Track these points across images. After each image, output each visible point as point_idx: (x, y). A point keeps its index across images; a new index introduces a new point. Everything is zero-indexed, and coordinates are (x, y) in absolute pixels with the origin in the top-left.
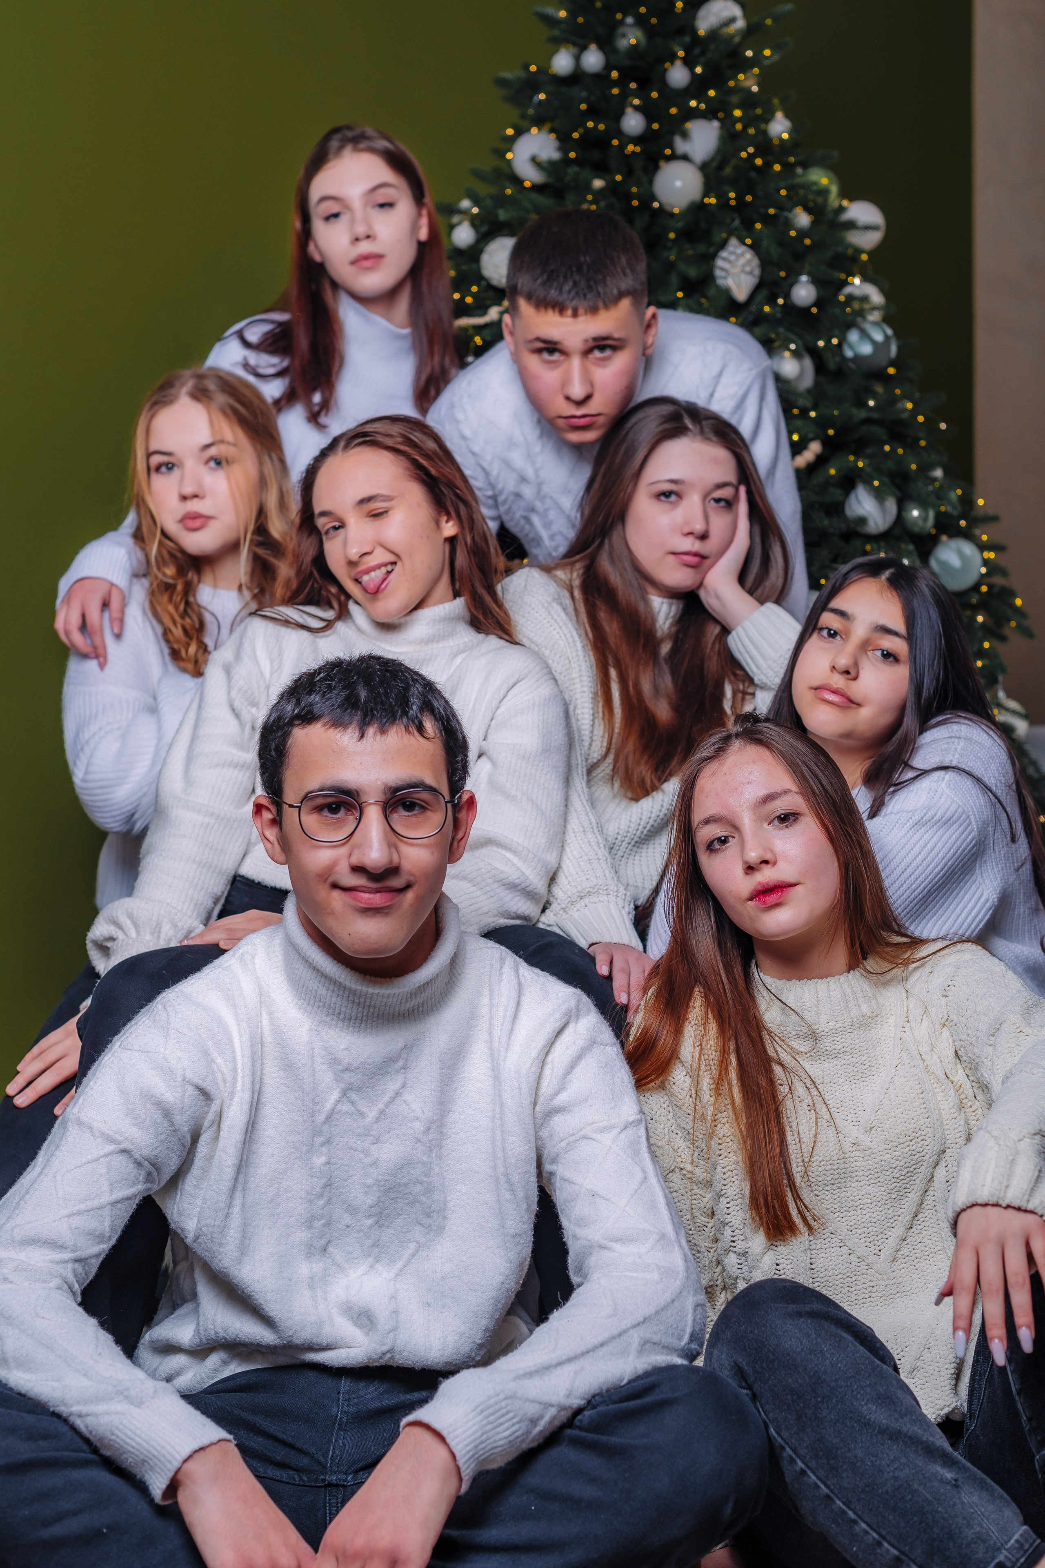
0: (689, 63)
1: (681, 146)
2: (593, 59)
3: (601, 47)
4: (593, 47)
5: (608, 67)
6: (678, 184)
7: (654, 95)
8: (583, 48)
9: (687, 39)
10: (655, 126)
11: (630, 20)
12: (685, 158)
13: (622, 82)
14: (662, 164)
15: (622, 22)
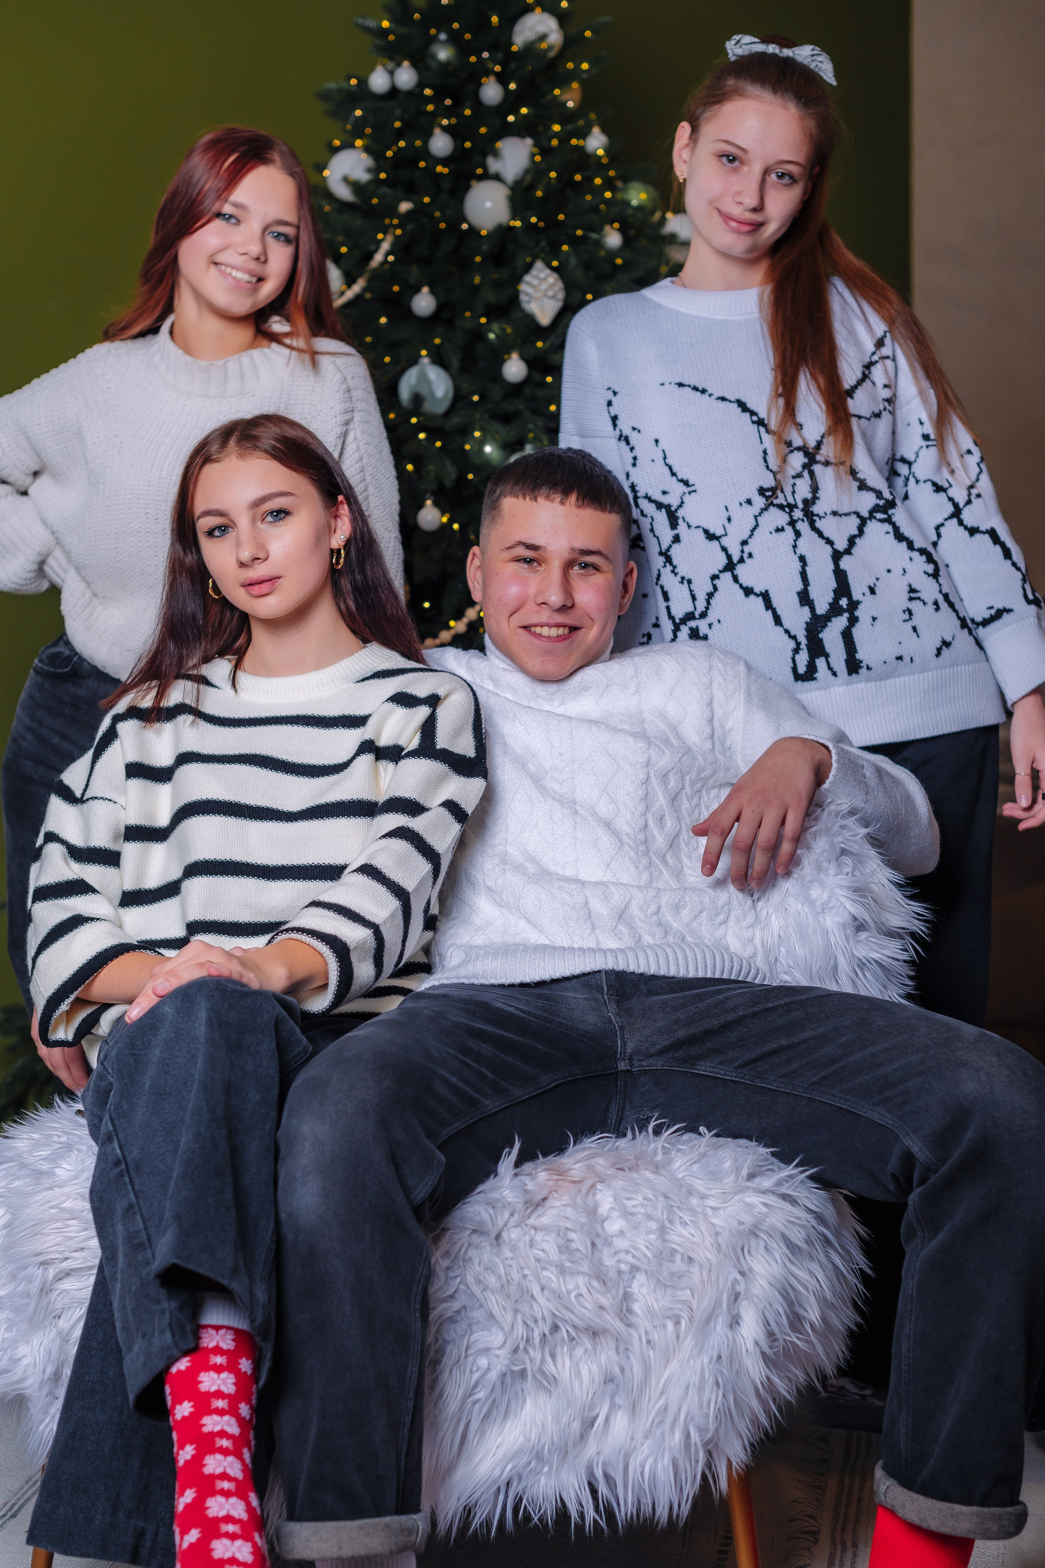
0: (502, 79)
1: (493, 165)
2: (406, 77)
3: (414, 65)
4: (406, 64)
5: (421, 85)
6: (488, 204)
7: (468, 112)
8: (399, 65)
9: (500, 55)
10: (468, 145)
11: (443, 36)
12: (497, 178)
13: (435, 99)
14: (474, 183)
15: (435, 38)
